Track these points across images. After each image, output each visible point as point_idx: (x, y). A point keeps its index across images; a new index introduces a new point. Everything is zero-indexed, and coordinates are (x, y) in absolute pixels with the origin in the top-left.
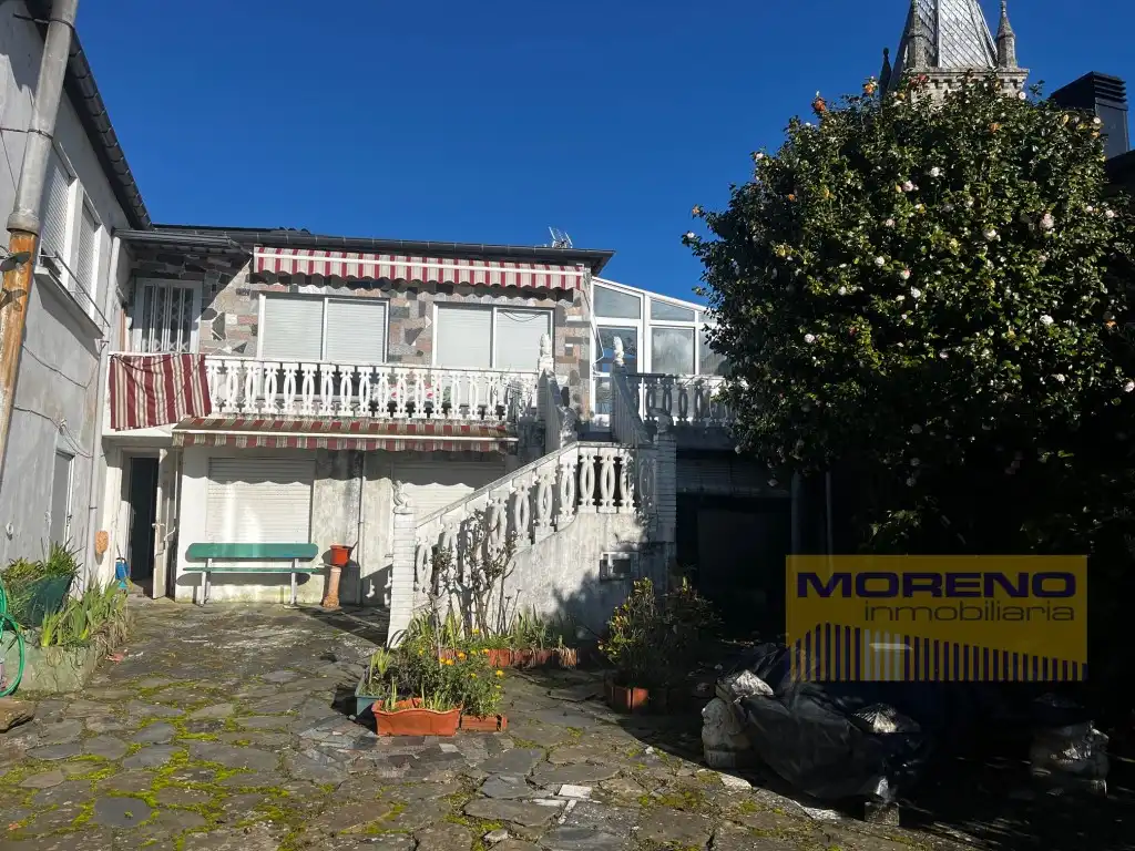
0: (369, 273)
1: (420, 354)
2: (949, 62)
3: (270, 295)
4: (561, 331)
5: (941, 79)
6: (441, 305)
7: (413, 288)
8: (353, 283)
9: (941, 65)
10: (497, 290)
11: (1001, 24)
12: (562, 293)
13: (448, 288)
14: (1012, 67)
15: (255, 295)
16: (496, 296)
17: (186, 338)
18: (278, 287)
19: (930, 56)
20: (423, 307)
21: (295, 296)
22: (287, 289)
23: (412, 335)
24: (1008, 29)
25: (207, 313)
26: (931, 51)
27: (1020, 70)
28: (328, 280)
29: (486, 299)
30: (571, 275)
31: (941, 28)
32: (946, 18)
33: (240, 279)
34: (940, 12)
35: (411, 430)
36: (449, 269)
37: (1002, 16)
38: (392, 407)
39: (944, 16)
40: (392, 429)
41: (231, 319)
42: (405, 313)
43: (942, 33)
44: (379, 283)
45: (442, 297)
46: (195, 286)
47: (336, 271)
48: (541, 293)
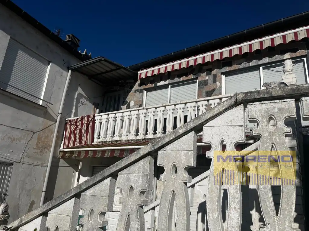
6: (227, 74)
15: (141, 91)
16: (260, 59)
18: (150, 86)
20: (215, 77)
22: (153, 85)
23: (209, 94)
25: (125, 103)
29: (253, 63)
33: (136, 87)
41: (132, 103)
42: (205, 83)
45: (226, 69)
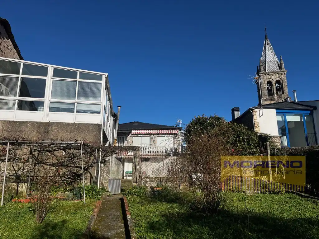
0: (147, 133)
1: (155, 144)
2: (268, 70)
3: (134, 137)
4: (175, 139)
5: (267, 74)
6: (158, 136)
7: (154, 135)
8: (145, 134)
9: (267, 71)
10: (165, 134)
12: (175, 134)
13: (158, 134)
14: (283, 70)
15: (132, 137)
17: (124, 143)
18: (135, 136)
20: (155, 137)
21: (138, 137)
22: (137, 136)
23: (154, 141)
24: (282, 62)
25: (126, 140)
26: (265, 68)
27: (285, 70)
28: (142, 134)
31: (267, 63)
32: (268, 61)
33: (130, 135)
34: (266, 59)
35: (153, 155)
36: (158, 131)
37: (281, 59)
38: (151, 152)
40: (151, 155)
41: (129, 141)
42: (153, 138)
44: (149, 134)
46: (125, 136)
47: (143, 133)
48: (172, 134)
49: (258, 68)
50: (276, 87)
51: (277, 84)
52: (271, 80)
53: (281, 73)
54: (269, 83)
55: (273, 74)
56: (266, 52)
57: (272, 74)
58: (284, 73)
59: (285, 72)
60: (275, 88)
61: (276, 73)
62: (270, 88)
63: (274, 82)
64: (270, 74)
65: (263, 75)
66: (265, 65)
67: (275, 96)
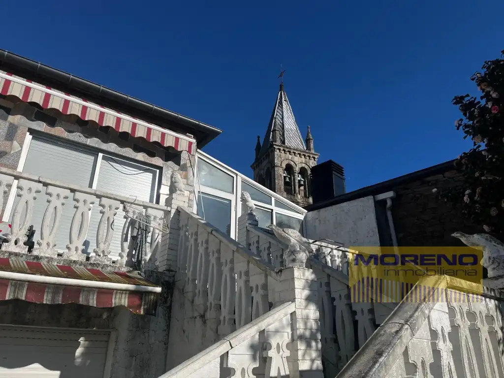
2: (289, 144)
5: (287, 150)
7: (6, 108)
9: (286, 144)
11: (308, 134)
12: (172, 155)
14: (313, 151)
16: (105, 141)
19: (281, 140)
20: (13, 129)
24: (311, 136)
26: (282, 138)
27: (316, 153)
29: (94, 142)
30: (186, 141)
31: (285, 130)
32: (287, 127)
37: (308, 132)
39: (286, 126)
43: (286, 133)
45: (41, 126)
48: (153, 149)
49: (259, 140)
50: (299, 181)
51: (300, 176)
52: (292, 163)
53: (309, 157)
54: (289, 169)
55: (297, 152)
56: (282, 112)
57: (295, 153)
58: (314, 158)
59: (316, 157)
60: (297, 181)
61: (302, 154)
62: (288, 180)
63: (297, 169)
64: (292, 151)
65: (280, 149)
66: (281, 133)
67: (297, 197)
